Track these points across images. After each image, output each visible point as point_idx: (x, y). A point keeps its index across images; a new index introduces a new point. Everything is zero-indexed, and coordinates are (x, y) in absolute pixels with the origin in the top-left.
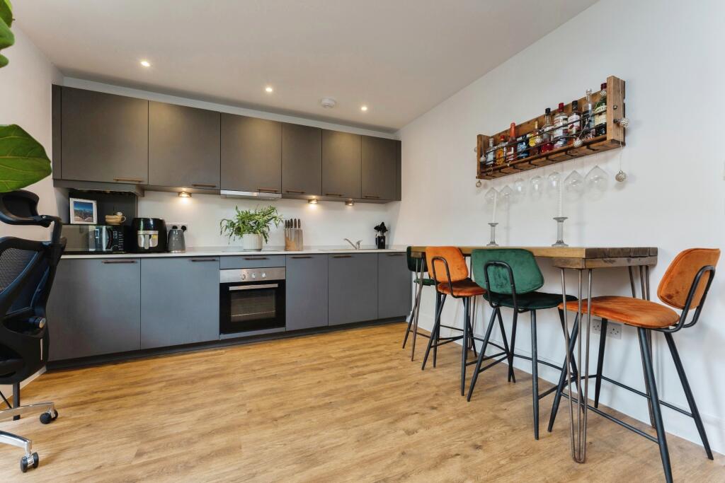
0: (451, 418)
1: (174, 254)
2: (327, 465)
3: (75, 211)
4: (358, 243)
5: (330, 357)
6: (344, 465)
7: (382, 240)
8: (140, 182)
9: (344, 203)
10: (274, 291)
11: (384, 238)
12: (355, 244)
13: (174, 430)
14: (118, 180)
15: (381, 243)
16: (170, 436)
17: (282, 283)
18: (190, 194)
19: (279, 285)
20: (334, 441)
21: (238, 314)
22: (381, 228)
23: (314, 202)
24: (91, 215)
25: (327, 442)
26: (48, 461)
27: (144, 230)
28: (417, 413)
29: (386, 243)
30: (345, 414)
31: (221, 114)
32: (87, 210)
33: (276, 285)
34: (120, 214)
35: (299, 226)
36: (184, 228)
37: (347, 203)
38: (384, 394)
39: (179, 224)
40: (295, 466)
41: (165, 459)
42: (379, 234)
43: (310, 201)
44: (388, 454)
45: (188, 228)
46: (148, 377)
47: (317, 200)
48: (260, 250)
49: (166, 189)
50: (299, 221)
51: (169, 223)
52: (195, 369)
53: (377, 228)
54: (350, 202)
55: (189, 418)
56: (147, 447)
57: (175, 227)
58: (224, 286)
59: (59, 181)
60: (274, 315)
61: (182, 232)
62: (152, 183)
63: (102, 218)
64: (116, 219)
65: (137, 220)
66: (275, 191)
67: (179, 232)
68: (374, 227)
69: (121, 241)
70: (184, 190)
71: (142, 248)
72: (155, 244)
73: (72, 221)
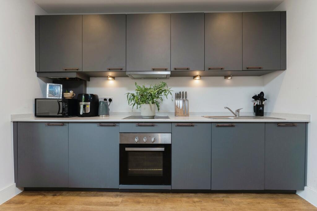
4: (238, 111)
7: (261, 108)
8: (77, 70)
9: (223, 77)
10: (161, 154)
11: (262, 106)
12: (234, 111)
14: (66, 70)
15: (259, 111)
17: (168, 147)
18: (114, 78)
19: (165, 149)
22: (260, 97)
23: (198, 78)
24: (59, 93)
27: (84, 101)
29: (265, 111)
33: (162, 149)
34: (71, 92)
35: (186, 97)
36: (110, 100)
37: (226, 77)
39: (108, 97)
42: (258, 102)
43: (195, 77)
45: (113, 100)
47: (200, 76)
48: (153, 117)
49: (100, 75)
50: (186, 92)
51: (101, 98)
53: (255, 98)
54: (229, 76)
57: (105, 100)
58: (122, 147)
59: (40, 73)
60: (162, 173)
61: (109, 103)
62: (85, 69)
63: (63, 95)
64: (70, 95)
65: (80, 95)
66: (166, 70)
67: (107, 103)
68: (252, 97)
69: (67, 109)
70: (110, 74)
71: (81, 113)
72: (88, 111)
73: (48, 97)
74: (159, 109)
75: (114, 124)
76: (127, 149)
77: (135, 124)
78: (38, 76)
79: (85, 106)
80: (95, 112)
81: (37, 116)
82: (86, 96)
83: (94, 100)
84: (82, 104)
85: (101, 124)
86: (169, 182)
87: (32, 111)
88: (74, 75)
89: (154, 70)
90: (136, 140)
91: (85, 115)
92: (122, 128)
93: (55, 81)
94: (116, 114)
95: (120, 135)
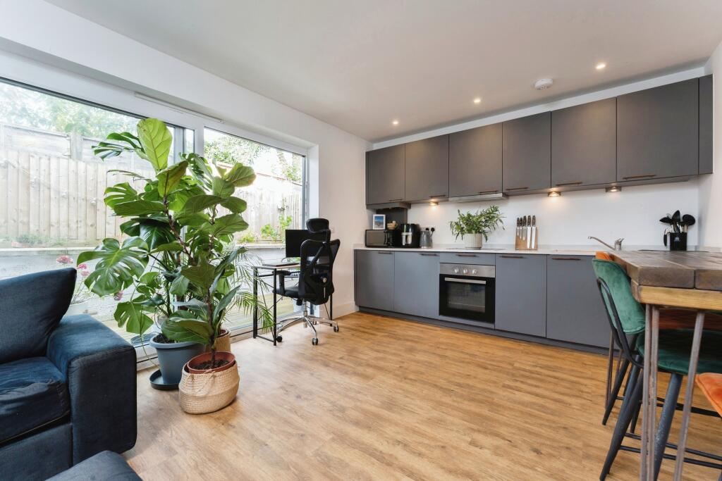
0: (539, 469)
1: (424, 249)
2: (392, 415)
3: (376, 222)
4: (619, 243)
5: (511, 364)
6: (400, 422)
7: (677, 239)
8: (401, 200)
10: (484, 288)
11: (684, 234)
13: (361, 356)
16: (358, 358)
17: (491, 282)
18: (436, 203)
19: (487, 282)
20: (416, 408)
21: (456, 302)
23: (554, 195)
24: (383, 223)
25: (412, 406)
26: (321, 345)
27: (406, 232)
28: (510, 441)
30: (451, 403)
31: (449, 136)
32: (381, 221)
33: (484, 282)
34: (394, 222)
35: (534, 223)
36: (433, 230)
38: (506, 413)
39: (430, 227)
40: (379, 403)
41: (344, 365)
43: (548, 194)
44: (434, 439)
45: (436, 230)
46: (385, 328)
47: (558, 193)
48: (480, 248)
49: (422, 202)
50: (534, 218)
51: (423, 226)
52: (411, 333)
54: (614, 188)
55: (374, 354)
56: (346, 357)
57: (427, 229)
58: (442, 277)
59: (368, 206)
60: (484, 311)
61: (431, 233)
62: (408, 199)
63: (386, 226)
64: (392, 225)
65: (403, 225)
66: (496, 192)
67: (429, 232)
68: (660, 219)
69: (391, 240)
70: (433, 200)
71: (404, 244)
72: (410, 241)
73: (374, 229)
74: (487, 240)
75: (435, 254)
76: (446, 279)
77: (454, 254)
78: (367, 208)
79: (408, 236)
80: (416, 243)
81: (367, 246)
82: (408, 225)
83: (416, 230)
84: (404, 234)
85: (423, 254)
86: (492, 320)
87: (362, 242)
88: (397, 205)
89: (481, 193)
90: (456, 271)
91: (407, 246)
92: (443, 258)
93: (378, 212)
94: (438, 246)
95: (441, 266)
